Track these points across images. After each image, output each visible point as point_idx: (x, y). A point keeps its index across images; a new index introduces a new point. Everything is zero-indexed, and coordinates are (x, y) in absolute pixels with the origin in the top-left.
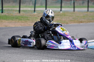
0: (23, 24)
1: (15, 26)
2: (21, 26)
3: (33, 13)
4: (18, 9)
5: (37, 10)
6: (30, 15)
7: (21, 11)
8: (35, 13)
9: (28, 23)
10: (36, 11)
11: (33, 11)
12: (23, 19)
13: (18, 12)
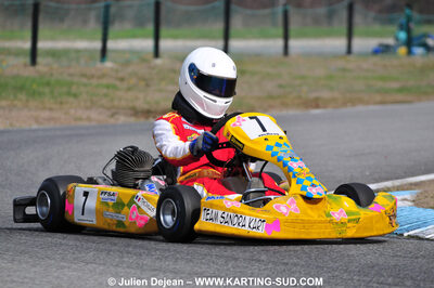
0: (46, 114)
1: (11, 125)
2: (35, 126)
3: (99, 65)
4: (28, 45)
5: (116, 51)
6: (83, 75)
7: (39, 52)
8: (108, 64)
9: (72, 111)
10: (109, 54)
11: (98, 55)
12: (47, 90)
13: (28, 60)
